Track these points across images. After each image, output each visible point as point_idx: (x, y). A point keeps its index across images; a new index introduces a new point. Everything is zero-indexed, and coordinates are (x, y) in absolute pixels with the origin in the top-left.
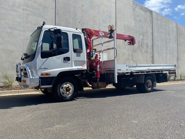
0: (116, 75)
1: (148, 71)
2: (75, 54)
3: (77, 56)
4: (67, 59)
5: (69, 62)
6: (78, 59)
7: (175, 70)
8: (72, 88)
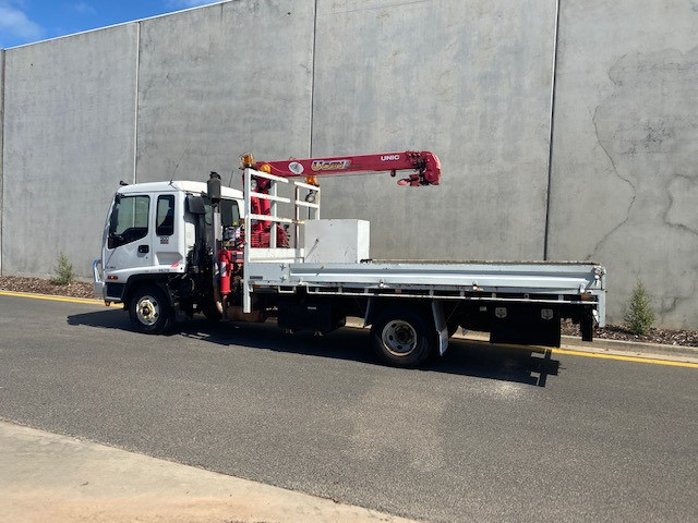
0: (247, 290)
1: (376, 287)
2: (159, 239)
3: (163, 242)
4: (144, 249)
5: (147, 254)
6: (164, 248)
7: (596, 298)
8: (154, 310)
